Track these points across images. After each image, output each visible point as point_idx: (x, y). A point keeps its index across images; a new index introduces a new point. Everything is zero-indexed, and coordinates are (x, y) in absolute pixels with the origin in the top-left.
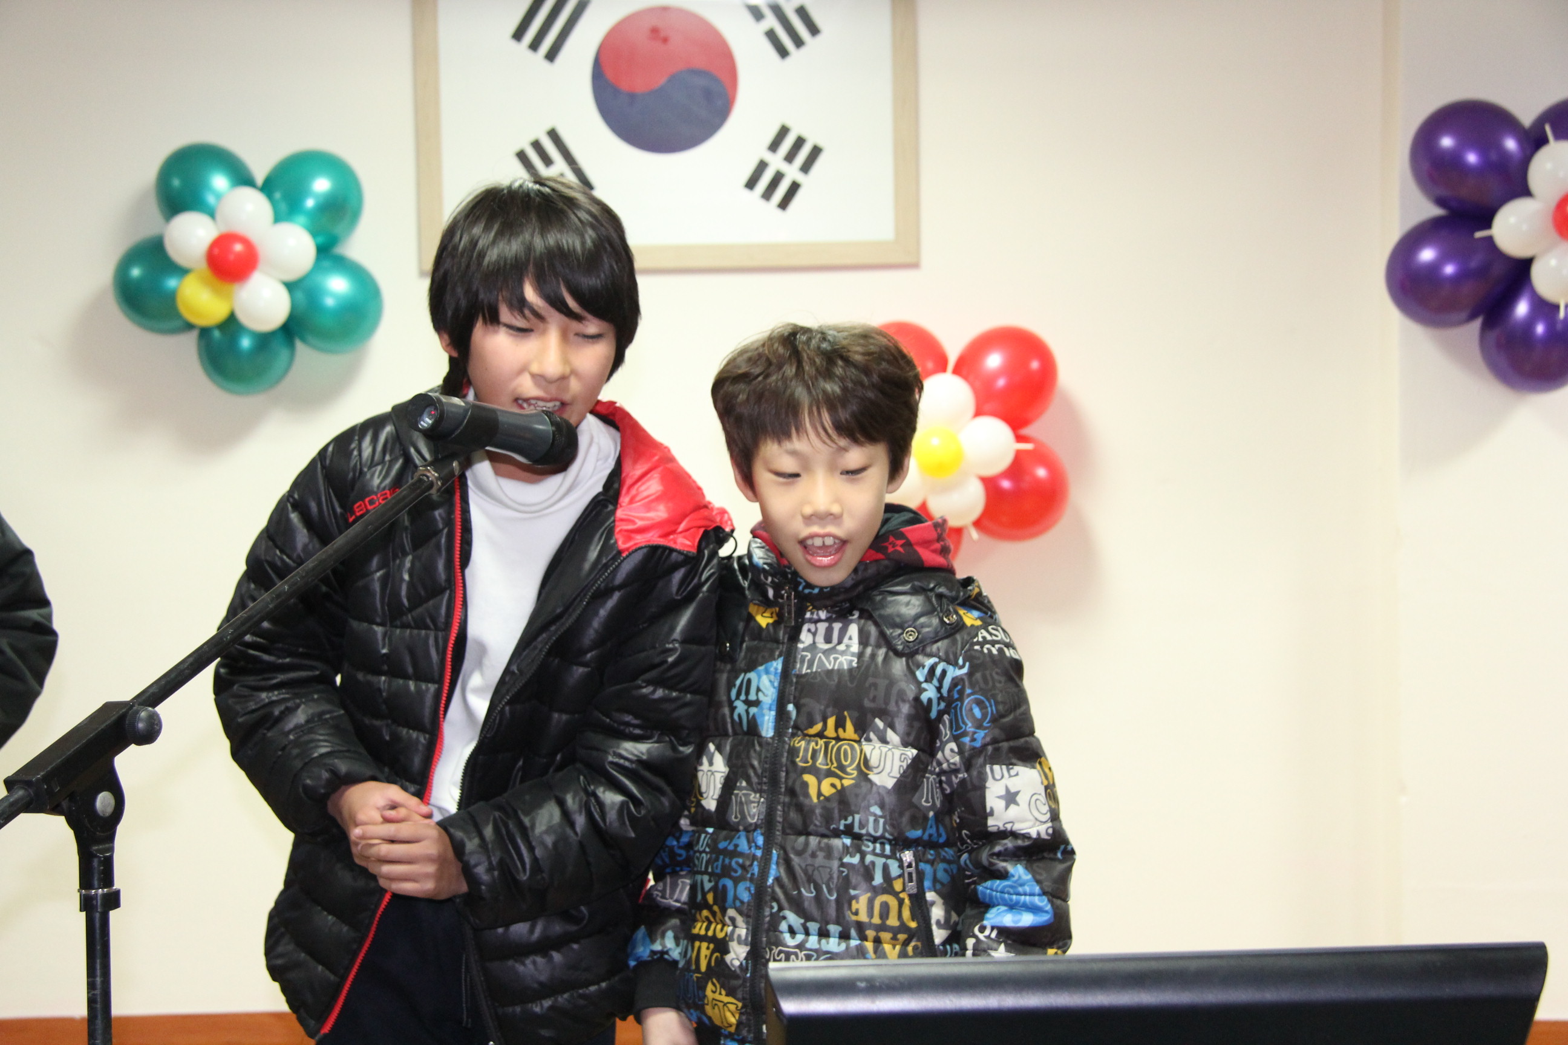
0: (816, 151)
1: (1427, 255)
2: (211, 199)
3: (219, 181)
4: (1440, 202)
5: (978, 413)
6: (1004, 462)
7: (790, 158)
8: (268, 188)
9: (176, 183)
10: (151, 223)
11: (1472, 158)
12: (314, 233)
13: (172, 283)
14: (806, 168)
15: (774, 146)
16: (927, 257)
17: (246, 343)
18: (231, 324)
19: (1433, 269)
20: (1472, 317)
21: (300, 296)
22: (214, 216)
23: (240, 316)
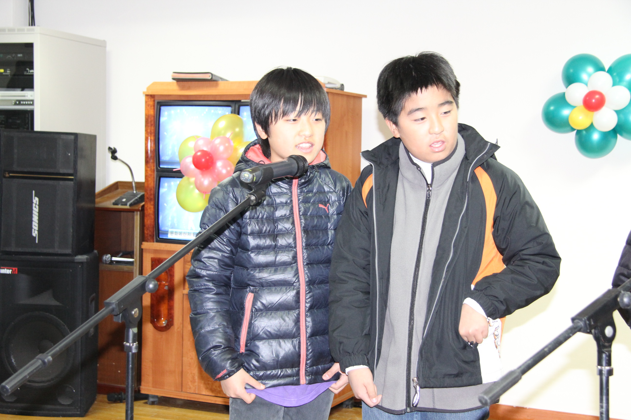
2: (585, 77)
3: (590, 69)
8: (610, 71)
9: (572, 70)
10: (560, 88)
13: (566, 112)
17: (595, 136)
18: (591, 128)
21: (622, 116)
22: (586, 84)
23: (595, 124)
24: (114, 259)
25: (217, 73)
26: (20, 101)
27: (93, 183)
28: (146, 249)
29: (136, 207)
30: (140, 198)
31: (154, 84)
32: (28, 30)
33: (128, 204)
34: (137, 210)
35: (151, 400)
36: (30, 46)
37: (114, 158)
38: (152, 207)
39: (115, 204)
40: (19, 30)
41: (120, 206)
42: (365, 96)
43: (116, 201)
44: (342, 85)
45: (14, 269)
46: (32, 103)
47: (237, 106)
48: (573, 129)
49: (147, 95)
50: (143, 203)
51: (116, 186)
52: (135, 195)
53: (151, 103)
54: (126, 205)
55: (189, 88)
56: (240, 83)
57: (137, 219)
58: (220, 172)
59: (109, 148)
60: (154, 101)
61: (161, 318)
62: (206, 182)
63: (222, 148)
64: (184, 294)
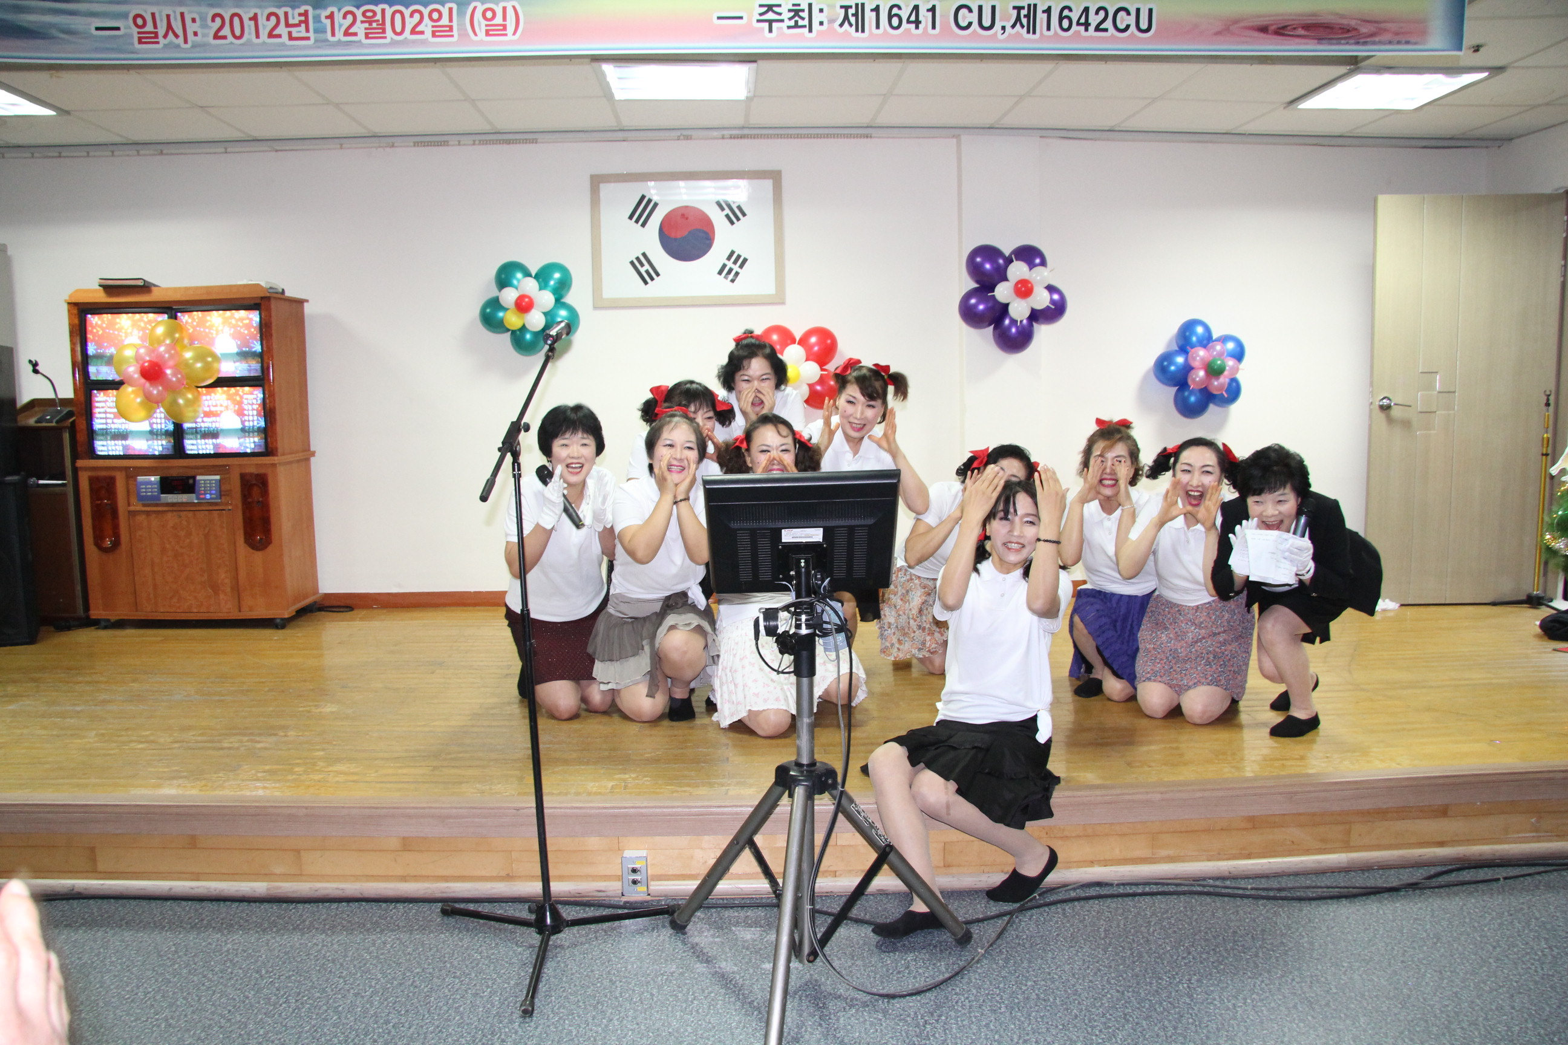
0: (745, 260)
1: (973, 301)
2: (515, 282)
3: (519, 275)
4: (977, 282)
5: (807, 360)
6: (817, 378)
7: (735, 263)
8: (537, 277)
9: (503, 276)
10: (494, 292)
11: (988, 266)
12: (554, 294)
13: (501, 314)
14: (741, 266)
15: (729, 258)
16: (788, 300)
17: (528, 336)
18: (523, 328)
19: (976, 306)
20: (990, 325)
21: (549, 317)
22: (517, 289)
23: (527, 326)
24: (41, 482)
25: (150, 279)
27: (13, 401)
28: (81, 468)
29: (64, 424)
30: (66, 414)
31: (77, 291)
33: (54, 421)
34: (67, 427)
35: (103, 624)
37: (35, 371)
38: (84, 421)
39: (36, 422)
41: (44, 424)
42: (307, 301)
43: (38, 419)
44: (283, 290)
47: (173, 312)
48: (508, 330)
49: (69, 303)
50: (73, 418)
51: (34, 403)
52: (60, 412)
53: (75, 311)
54: (52, 422)
55: (118, 295)
56: (174, 289)
57: (66, 436)
58: (170, 381)
59: (30, 362)
60: (78, 309)
61: (105, 538)
62: (155, 392)
63: (167, 355)
64: (129, 512)
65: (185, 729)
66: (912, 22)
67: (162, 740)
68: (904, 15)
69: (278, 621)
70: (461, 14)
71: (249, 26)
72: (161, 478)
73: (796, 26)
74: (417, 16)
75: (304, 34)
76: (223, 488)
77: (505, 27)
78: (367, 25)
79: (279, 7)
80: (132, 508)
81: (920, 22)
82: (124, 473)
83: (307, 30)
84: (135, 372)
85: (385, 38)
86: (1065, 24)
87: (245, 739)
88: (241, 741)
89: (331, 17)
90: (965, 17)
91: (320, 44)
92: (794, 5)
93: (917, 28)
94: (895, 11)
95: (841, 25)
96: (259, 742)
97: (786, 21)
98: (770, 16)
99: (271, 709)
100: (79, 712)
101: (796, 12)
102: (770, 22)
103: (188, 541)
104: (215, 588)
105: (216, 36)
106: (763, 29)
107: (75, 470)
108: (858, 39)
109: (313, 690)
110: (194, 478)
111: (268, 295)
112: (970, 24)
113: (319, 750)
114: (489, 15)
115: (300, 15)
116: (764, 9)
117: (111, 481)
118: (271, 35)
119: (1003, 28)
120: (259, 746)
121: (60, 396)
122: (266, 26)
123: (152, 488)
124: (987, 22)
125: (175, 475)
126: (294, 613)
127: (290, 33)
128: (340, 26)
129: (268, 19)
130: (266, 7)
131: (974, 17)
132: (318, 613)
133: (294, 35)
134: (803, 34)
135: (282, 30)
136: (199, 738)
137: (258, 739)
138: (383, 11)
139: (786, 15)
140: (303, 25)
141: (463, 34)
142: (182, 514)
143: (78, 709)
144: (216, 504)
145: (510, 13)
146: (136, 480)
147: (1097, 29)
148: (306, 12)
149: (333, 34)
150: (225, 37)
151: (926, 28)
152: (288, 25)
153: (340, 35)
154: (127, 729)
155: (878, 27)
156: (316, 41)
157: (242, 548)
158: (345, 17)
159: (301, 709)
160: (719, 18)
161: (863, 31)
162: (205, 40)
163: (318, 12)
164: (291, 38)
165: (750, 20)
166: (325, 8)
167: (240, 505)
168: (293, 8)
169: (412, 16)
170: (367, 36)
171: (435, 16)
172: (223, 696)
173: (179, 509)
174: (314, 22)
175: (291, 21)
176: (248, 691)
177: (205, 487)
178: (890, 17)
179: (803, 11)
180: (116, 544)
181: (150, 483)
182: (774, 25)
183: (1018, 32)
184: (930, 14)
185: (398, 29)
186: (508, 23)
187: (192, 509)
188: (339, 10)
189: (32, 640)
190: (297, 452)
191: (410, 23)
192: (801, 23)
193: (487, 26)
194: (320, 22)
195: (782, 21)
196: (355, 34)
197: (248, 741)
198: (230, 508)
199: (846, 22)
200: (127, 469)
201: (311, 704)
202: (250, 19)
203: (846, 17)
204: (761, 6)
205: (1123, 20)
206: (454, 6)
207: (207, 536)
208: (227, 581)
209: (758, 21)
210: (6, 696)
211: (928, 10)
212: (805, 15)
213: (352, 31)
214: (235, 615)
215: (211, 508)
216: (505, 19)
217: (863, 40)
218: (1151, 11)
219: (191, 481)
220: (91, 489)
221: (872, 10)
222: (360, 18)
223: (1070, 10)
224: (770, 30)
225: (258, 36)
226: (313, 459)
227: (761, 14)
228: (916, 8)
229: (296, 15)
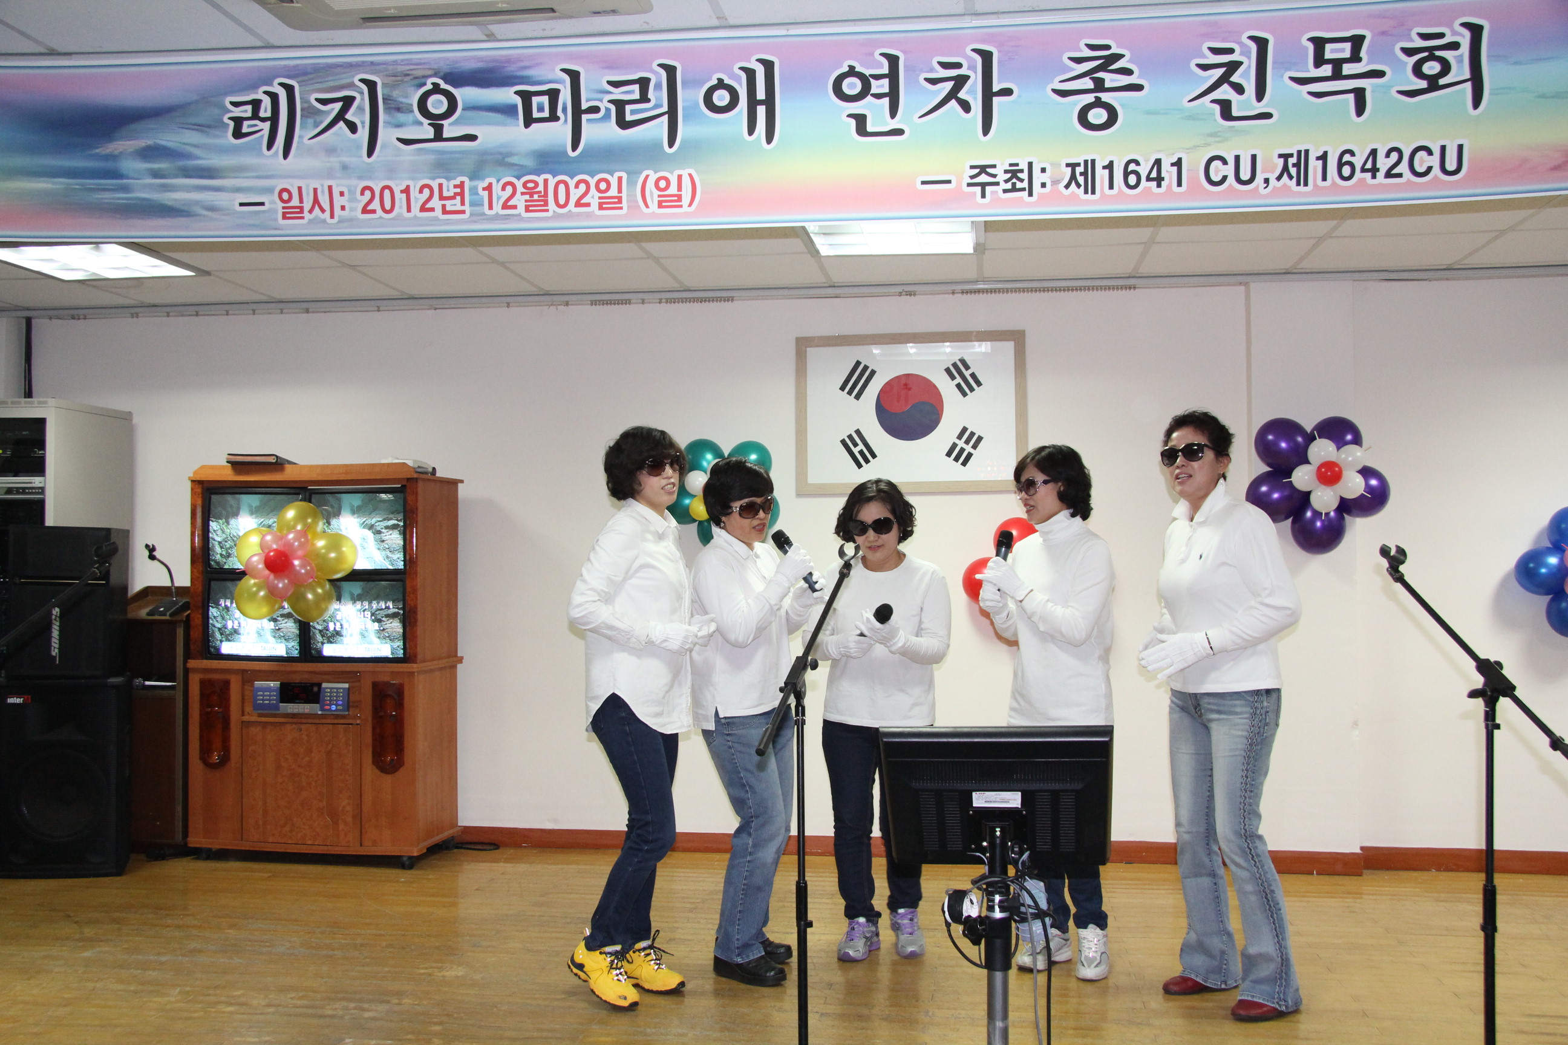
0: (980, 439)
1: (1264, 488)
4: (1270, 465)
7: (967, 442)
11: (1283, 445)
13: (687, 502)
14: (975, 447)
15: (960, 437)
20: (1287, 518)
24: (147, 683)
25: (284, 455)
26: (24, 489)
27: (125, 588)
28: (193, 669)
29: (178, 618)
30: (182, 606)
31: (203, 467)
32: (26, 403)
33: (168, 614)
34: (182, 621)
35: (202, 853)
36: (41, 423)
37: (152, 557)
38: (200, 616)
39: (148, 614)
40: (12, 403)
41: (157, 617)
42: (462, 481)
43: (150, 610)
44: (434, 469)
45: (26, 697)
46: (42, 490)
47: (307, 494)
48: (694, 521)
49: (193, 481)
50: (189, 612)
51: (148, 591)
52: (175, 603)
53: (199, 490)
54: (165, 615)
55: (247, 473)
56: (311, 467)
57: (180, 632)
58: (299, 572)
59: (147, 546)
60: (203, 488)
61: (213, 753)
62: (281, 585)
63: (296, 544)
64: (242, 722)
65: (283, 990)
66: (1153, 180)
67: (255, 1002)
68: (1143, 171)
69: (405, 859)
70: (632, 183)
71: (401, 199)
72: (281, 684)
73: (1014, 189)
74: (583, 187)
75: (459, 208)
76: (352, 698)
77: (679, 198)
78: (527, 197)
79: (434, 179)
80: (246, 718)
81: (1163, 179)
82: (240, 677)
83: (463, 203)
84: (258, 562)
85: (547, 211)
86: (1346, 171)
87: (352, 1005)
88: (347, 1009)
89: (489, 188)
90: (1218, 170)
91: (475, 218)
92: (1011, 165)
93: (1159, 186)
94: (1132, 167)
95: (1067, 187)
96: (368, 1010)
97: (1002, 184)
98: (983, 178)
99: (386, 969)
100: (162, 963)
101: (1014, 173)
102: (983, 186)
103: (307, 758)
104: (334, 815)
105: (365, 211)
106: (974, 194)
107: (186, 671)
108: (1088, 202)
109: (438, 948)
110: (319, 685)
111: (415, 476)
112: (1225, 178)
113: (435, 1024)
114: (662, 184)
115: (455, 186)
116: (977, 171)
117: (227, 684)
118: (423, 209)
119: (1267, 181)
120: (367, 1015)
121: (177, 584)
122: (418, 199)
123: (270, 696)
124: (1245, 175)
125: (297, 681)
126: (425, 851)
127: (444, 206)
128: (499, 198)
129: (421, 191)
130: (420, 179)
131: (1229, 170)
132: (456, 850)
133: (448, 208)
134: (1022, 198)
135: (435, 203)
136: (299, 1002)
137: (366, 1006)
138: (546, 181)
139: (1002, 177)
140: (458, 198)
141: (634, 207)
142: (303, 727)
143: (163, 959)
144: (343, 717)
145: (686, 182)
146: (253, 685)
147: (1389, 174)
148: (462, 183)
149: (491, 207)
150: (374, 212)
151: (1169, 186)
152: (442, 198)
153: (497, 208)
154: (216, 987)
155: (1111, 187)
156: (472, 215)
157: (369, 771)
158: (503, 189)
159: (422, 971)
160: (923, 183)
161: (1093, 192)
162: (353, 214)
163: (475, 183)
164: (445, 211)
165: (959, 184)
166: (483, 179)
167: (370, 718)
168: (448, 179)
169: (577, 186)
170: (527, 210)
171: (603, 186)
172: (333, 950)
173: (299, 721)
174: (470, 195)
175: (445, 194)
176: (362, 945)
177: (330, 697)
178: (1126, 174)
179: (1022, 171)
180: (225, 759)
181: (269, 689)
182: (988, 189)
183: (1285, 185)
184: (1175, 168)
185: (562, 201)
186: (683, 193)
187: (317, 721)
188: (498, 181)
189: (119, 870)
190: (440, 658)
191: (575, 194)
192: (1019, 185)
193: (659, 196)
194: (478, 194)
195: (997, 184)
196: (515, 207)
197: (355, 1008)
198: (358, 722)
199: (1073, 182)
200: (243, 672)
201: (435, 965)
202: (402, 192)
203: (1073, 177)
204: (972, 167)
205: (1422, 161)
206: (624, 175)
207: (329, 753)
208: (348, 808)
209: (969, 185)
210: (81, 940)
211: (1173, 165)
212: (1024, 176)
213: (510, 203)
214: (355, 850)
215: (336, 721)
216: (680, 188)
217: (1093, 202)
218: (1460, 148)
219: (316, 689)
220: (202, 695)
221: (1104, 168)
222: (520, 189)
223: (1352, 154)
224: (983, 196)
225: (409, 210)
226: (459, 666)
227: (972, 177)
228: (1158, 162)
229: (451, 187)
